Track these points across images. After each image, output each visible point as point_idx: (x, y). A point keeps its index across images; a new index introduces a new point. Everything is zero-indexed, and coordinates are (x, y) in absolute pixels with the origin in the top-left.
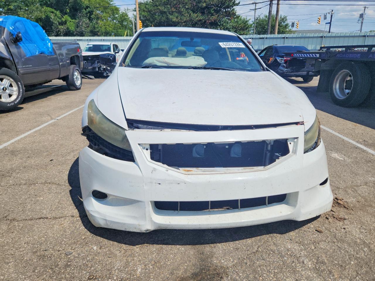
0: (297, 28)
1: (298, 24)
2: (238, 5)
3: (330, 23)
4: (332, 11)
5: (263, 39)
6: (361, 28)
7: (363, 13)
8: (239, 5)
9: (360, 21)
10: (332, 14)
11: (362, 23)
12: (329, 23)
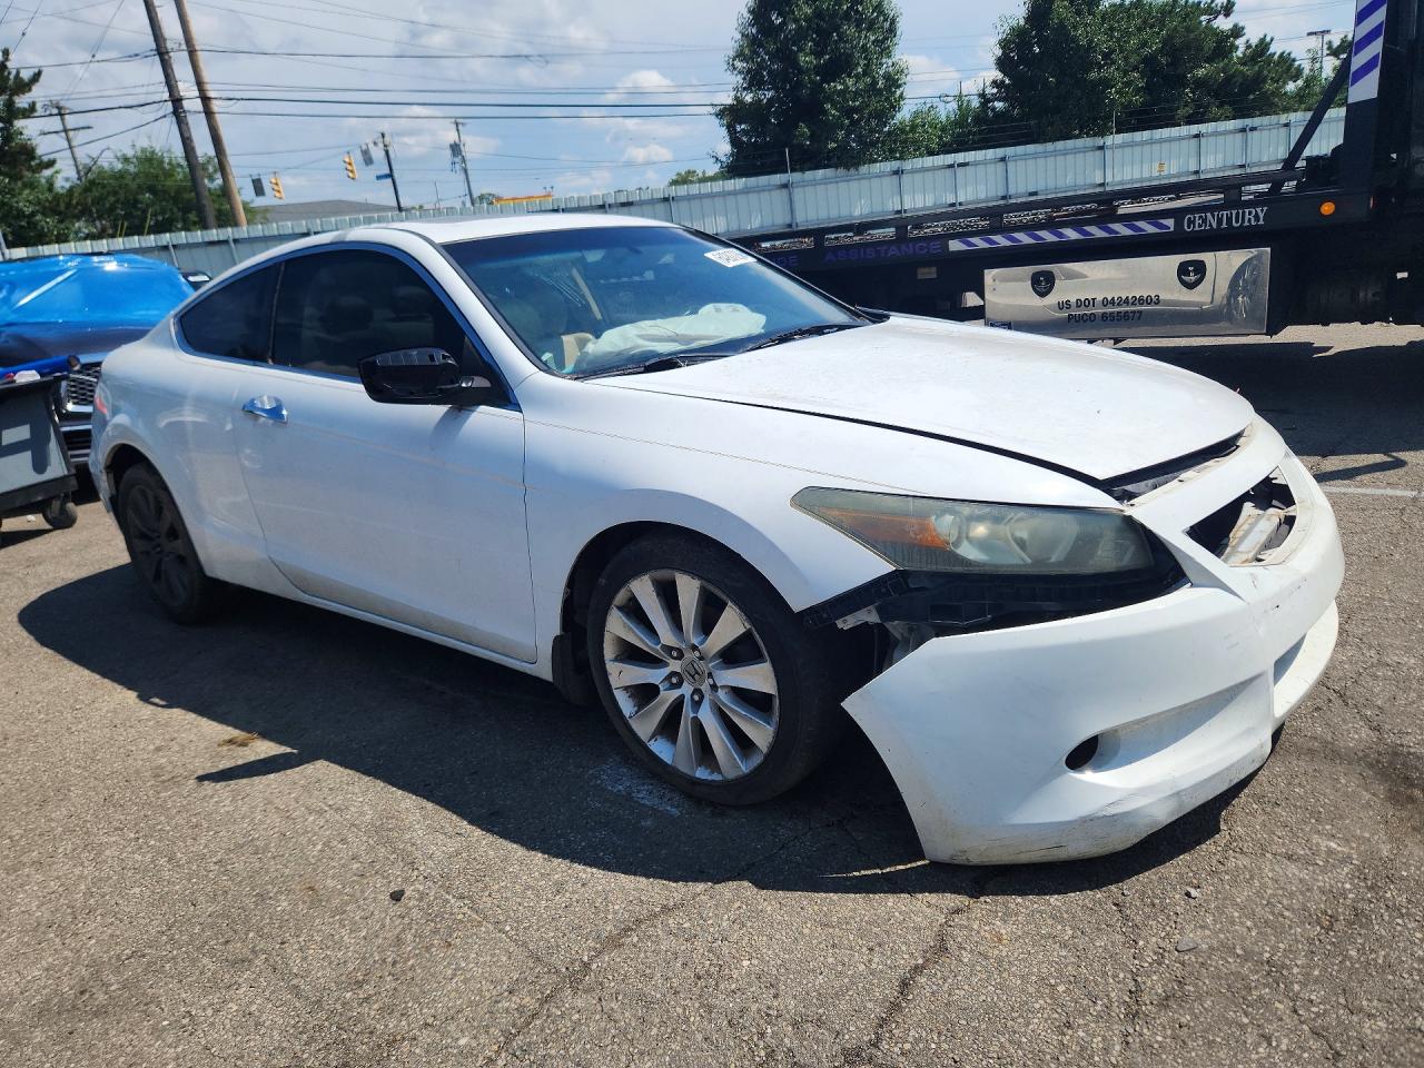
0: (281, 198)
1: (277, 184)
2: (29, 117)
3: (391, 175)
4: (383, 135)
5: (224, 247)
6: (469, 187)
7: (457, 141)
8: (36, 114)
9: (457, 166)
10: (385, 146)
11: (466, 171)
12: (386, 176)
